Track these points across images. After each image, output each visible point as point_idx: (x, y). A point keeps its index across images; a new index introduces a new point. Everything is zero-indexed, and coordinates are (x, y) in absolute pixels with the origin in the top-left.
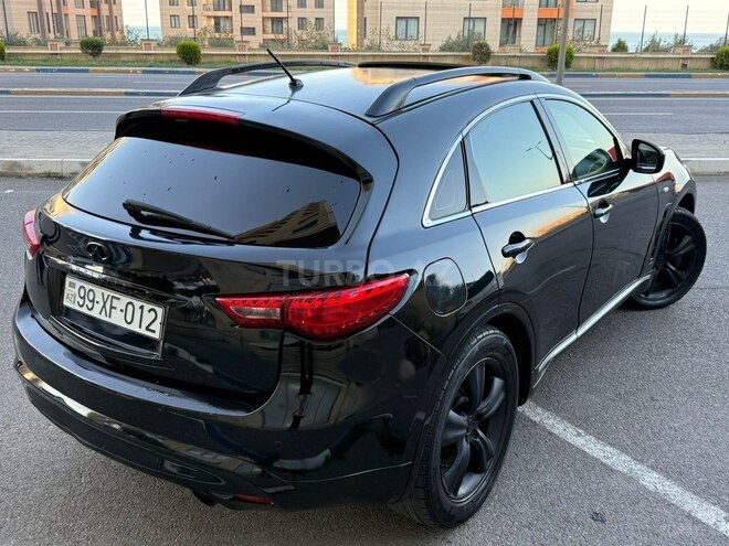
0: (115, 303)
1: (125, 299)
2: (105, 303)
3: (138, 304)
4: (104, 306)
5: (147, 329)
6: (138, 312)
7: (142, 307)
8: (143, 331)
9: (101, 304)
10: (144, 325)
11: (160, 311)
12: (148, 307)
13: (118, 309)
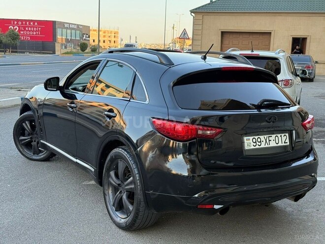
0: (270, 138)
1: (274, 136)
2: (266, 140)
3: (279, 135)
4: (266, 142)
5: (285, 143)
6: (280, 138)
7: (281, 136)
8: (284, 144)
9: (265, 141)
10: (283, 142)
11: (287, 135)
12: (283, 135)
13: (272, 140)
